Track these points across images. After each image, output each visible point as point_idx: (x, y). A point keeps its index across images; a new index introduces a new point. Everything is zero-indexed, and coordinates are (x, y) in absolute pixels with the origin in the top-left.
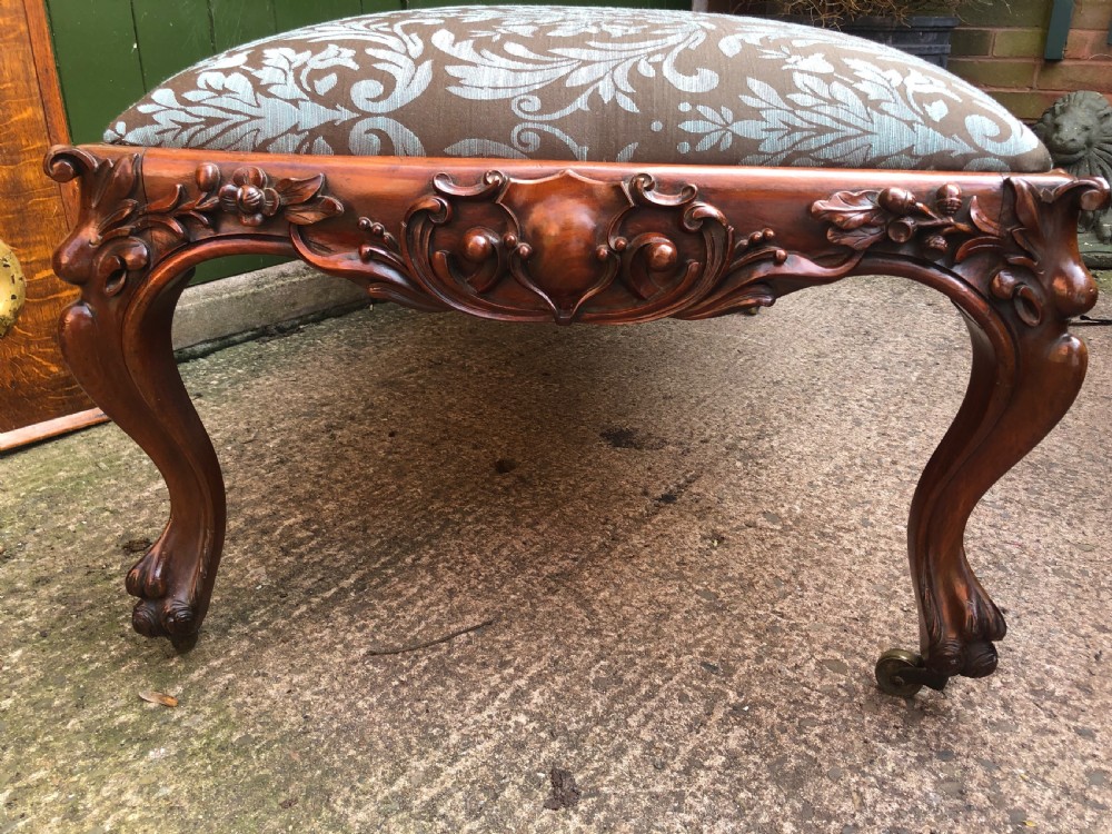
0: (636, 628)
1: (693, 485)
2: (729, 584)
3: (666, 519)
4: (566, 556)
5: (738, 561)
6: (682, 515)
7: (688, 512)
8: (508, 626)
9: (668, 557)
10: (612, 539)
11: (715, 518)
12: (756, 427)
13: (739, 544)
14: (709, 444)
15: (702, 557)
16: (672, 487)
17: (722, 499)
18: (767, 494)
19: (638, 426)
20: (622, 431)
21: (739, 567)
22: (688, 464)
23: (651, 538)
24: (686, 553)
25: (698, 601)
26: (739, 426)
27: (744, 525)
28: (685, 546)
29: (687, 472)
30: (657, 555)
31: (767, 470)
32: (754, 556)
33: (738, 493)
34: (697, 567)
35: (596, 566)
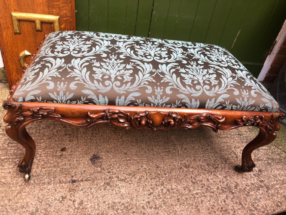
0: (16, 206)
1: (84, 182)
2: (44, 211)
3: (64, 186)
4: (35, 180)
5: (55, 208)
6: (68, 188)
7: (70, 188)
8: (4, 187)
9: (47, 196)
10: (48, 183)
11: (72, 194)
12: (127, 177)
13: (63, 204)
14: (108, 174)
15: (52, 201)
16: (80, 179)
17: (82, 190)
18: (92, 197)
19: (104, 158)
20: (99, 157)
21: (52, 209)
22: (94, 176)
23: (53, 188)
24: (52, 198)
25: (33, 210)
26: (124, 173)
27: (73, 200)
28: (54, 196)
29: (90, 178)
30: (46, 193)
31: (104, 190)
32: (60, 209)
33: (87, 191)
34: (47, 202)
35: (34, 187)
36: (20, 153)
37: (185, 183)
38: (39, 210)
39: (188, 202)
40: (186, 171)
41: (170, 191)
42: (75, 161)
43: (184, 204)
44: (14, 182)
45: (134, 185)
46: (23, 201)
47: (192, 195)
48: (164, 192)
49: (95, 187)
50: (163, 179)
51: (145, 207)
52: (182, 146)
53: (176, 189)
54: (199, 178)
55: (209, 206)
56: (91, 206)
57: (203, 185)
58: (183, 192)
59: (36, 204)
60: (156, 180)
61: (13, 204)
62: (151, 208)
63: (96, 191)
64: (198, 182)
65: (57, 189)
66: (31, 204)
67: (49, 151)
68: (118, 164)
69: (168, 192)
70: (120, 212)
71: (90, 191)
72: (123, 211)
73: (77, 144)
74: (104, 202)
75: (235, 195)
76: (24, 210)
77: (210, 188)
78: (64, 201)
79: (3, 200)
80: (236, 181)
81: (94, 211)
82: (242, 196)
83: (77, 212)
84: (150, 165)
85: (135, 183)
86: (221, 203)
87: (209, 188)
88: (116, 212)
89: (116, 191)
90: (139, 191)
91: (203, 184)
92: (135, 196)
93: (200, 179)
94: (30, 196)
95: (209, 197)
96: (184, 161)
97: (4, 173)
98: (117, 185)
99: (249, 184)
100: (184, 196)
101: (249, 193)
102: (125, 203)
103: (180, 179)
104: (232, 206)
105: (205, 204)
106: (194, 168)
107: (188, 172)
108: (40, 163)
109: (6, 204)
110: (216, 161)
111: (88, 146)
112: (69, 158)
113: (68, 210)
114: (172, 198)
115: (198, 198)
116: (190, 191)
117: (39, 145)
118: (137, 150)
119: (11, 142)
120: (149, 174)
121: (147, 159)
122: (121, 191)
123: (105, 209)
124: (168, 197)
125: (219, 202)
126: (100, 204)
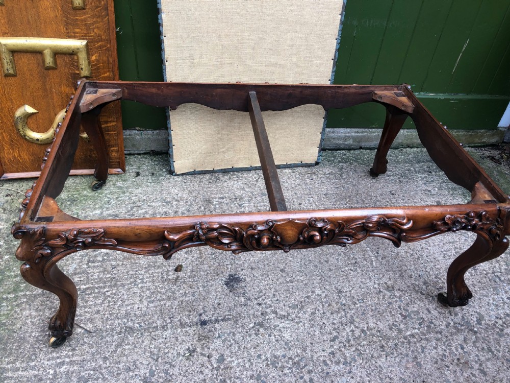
0: (116, 367)
1: (221, 323)
2: (163, 375)
3: (189, 331)
4: (141, 323)
5: (181, 368)
6: (195, 334)
7: (199, 334)
8: (93, 337)
9: (164, 348)
10: (162, 327)
11: (204, 344)
12: (291, 311)
13: (192, 361)
14: (258, 307)
15: (174, 357)
16: (213, 318)
17: (219, 337)
18: (237, 348)
19: (248, 279)
20: (239, 278)
21: (176, 371)
22: (235, 311)
23: (172, 336)
24: (172, 351)
25: (145, 374)
26: (284, 305)
27: (207, 355)
28: (176, 348)
29: (229, 315)
30: (162, 345)
31: (257, 336)
32: (189, 371)
33: (228, 339)
34: (166, 360)
35: (142, 334)
36: (109, 277)
37: (390, 318)
38: (155, 373)
39: (398, 350)
40: (390, 297)
41: (366, 333)
42: (200, 288)
43: (392, 354)
44: (108, 327)
45: (304, 325)
46: (127, 358)
47: (405, 338)
48: (356, 335)
49: (240, 330)
50: (353, 312)
51: (328, 362)
52: (377, 253)
53: (376, 329)
54: (414, 307)
55: (435, 356)
56: (239, 363)
57: (422, 320)
58: (389, 333)
59: (150, 363)
60: (339, 315)
61: (112, 365)
62: (338, 363)
63: (242, 338)
64: (412, 316)
65: (179, 338)
66: (141, 363)
67: (155, 272)
68: (273, 290)
69: (363, 335)
70: (288, 371)
71: (234, 338)
72: (292, 371)
73: (199, 258)
74: (259, 356)
75: (479, 336)
76: (131, 374)
77: (435, 325)
78: (193, 356)
79: (95, 360)
80: (478, 311)
81: (245, 373)
82: (491, 337)
83: (216, 375)
84: (327, 290)
85: (305, 322)
86: (457, 350)
87: (432, 326)
88: (281, 372)
89: (276, 337)
90: (314, 334)
91: (422, 318)
92: (308, 344)
93: (415, 309)
94: (138, 350)
95: (435, 341)
96: (384, 279)
97: (88, 312)
98: (275, 327)
99: (502, 315)
100: (391, 341)
101: (502, 330)
102: (293, 357)
103: (381, 311)
104: (476, 356)
105: (429, 353)
106: (402, 291)
107: (393, 298)
108: (145, 294)
109: (100, 366)
110: (439, 277)
111: (218, 259)
112: (190, 283)
113: (201, 371)
114: (372, 345)
115: (415, 343)
116: (400, 331)
117: (136, 263)
118: (301, 264)
119: (91, 259)
120: (327, 305)
121: (320, 279)
122: (284, 335)
123: (261, 368)
124: (364, 342)
125: (453, 348)
126: (253, 360)
